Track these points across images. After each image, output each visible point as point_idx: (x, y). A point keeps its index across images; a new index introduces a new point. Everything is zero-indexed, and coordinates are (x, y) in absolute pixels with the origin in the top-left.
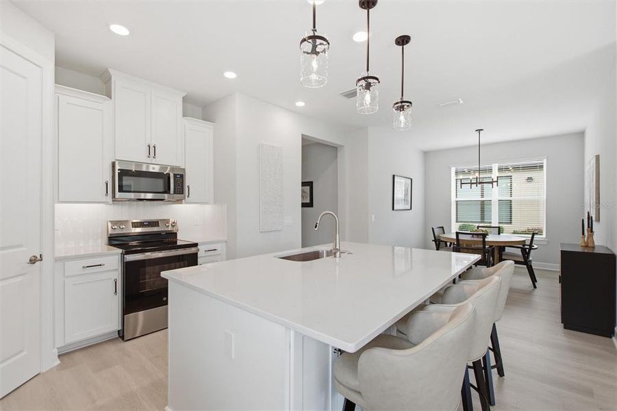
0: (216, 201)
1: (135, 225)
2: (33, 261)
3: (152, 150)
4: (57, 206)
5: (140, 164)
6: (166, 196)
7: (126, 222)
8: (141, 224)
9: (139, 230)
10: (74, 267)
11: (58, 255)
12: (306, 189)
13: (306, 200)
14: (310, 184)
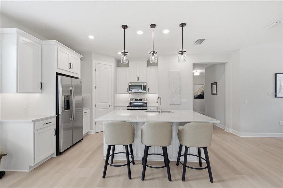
2: (110, 106)
3: (138, 79)
5: (133, 83)
7: (133, 99)
8: (137, 100)
11: (115, 105)
12: (214, 86)
13: (214, 92)
14: (216, 83)
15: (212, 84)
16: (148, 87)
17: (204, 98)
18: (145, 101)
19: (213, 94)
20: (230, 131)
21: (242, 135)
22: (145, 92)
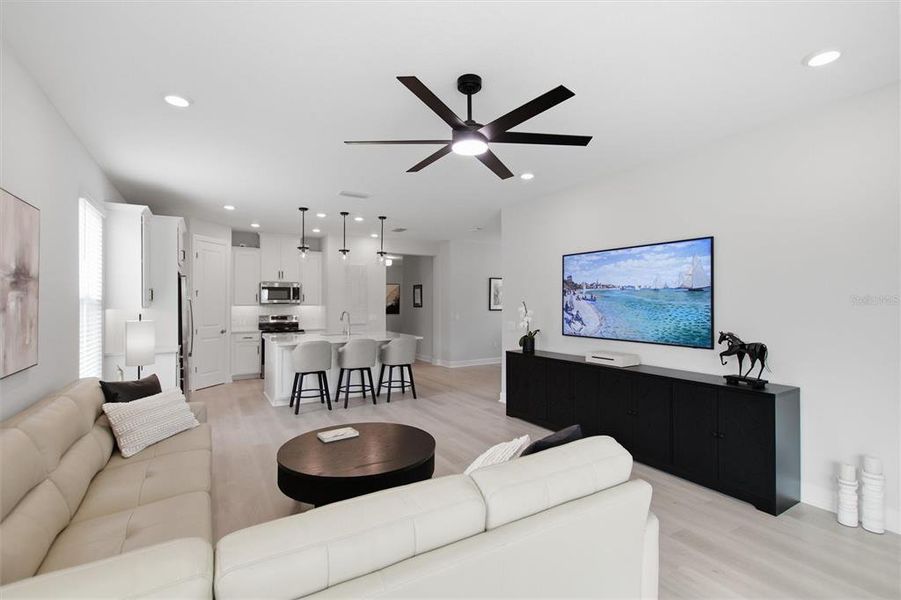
0: (323, 304)
1: (273, 318)
2: (222, 332)
3: (281, 274)
4: (234, 308)
5: (273, 283)
6: (288, 301)
7: (267, 316)
8: (277, 318)
9: (275, 321)
10: (240, 338)
11: (233, 331)
12: (417, 291)
13: (418, 301)
14: (420, 287)
15: (415, 287)
16: (304, 292)
17: (398, 313)
18: (294, 321)
19: (416, 305)
20: (439, 363)
21: (453, 365)
22: (298, 301)
